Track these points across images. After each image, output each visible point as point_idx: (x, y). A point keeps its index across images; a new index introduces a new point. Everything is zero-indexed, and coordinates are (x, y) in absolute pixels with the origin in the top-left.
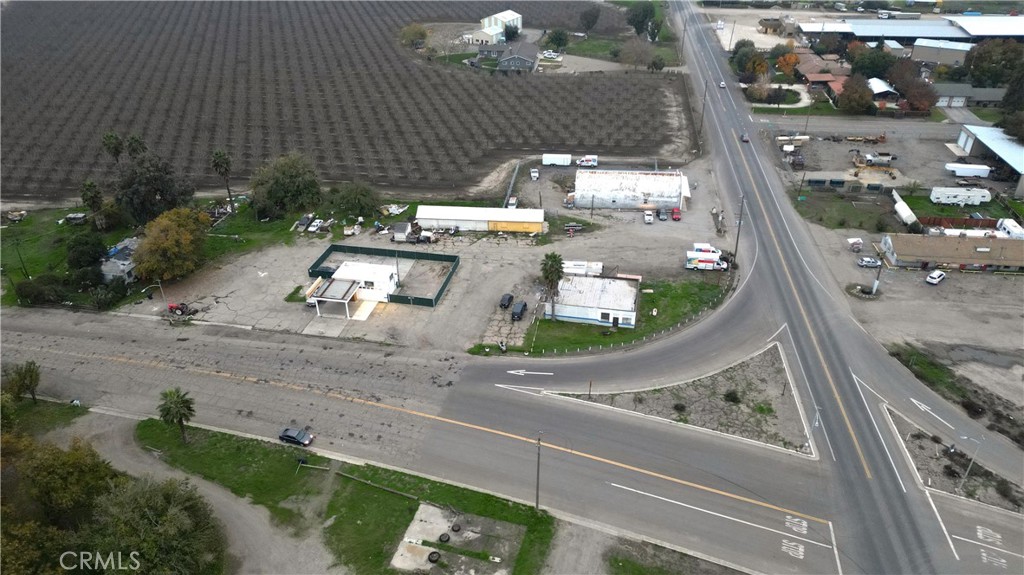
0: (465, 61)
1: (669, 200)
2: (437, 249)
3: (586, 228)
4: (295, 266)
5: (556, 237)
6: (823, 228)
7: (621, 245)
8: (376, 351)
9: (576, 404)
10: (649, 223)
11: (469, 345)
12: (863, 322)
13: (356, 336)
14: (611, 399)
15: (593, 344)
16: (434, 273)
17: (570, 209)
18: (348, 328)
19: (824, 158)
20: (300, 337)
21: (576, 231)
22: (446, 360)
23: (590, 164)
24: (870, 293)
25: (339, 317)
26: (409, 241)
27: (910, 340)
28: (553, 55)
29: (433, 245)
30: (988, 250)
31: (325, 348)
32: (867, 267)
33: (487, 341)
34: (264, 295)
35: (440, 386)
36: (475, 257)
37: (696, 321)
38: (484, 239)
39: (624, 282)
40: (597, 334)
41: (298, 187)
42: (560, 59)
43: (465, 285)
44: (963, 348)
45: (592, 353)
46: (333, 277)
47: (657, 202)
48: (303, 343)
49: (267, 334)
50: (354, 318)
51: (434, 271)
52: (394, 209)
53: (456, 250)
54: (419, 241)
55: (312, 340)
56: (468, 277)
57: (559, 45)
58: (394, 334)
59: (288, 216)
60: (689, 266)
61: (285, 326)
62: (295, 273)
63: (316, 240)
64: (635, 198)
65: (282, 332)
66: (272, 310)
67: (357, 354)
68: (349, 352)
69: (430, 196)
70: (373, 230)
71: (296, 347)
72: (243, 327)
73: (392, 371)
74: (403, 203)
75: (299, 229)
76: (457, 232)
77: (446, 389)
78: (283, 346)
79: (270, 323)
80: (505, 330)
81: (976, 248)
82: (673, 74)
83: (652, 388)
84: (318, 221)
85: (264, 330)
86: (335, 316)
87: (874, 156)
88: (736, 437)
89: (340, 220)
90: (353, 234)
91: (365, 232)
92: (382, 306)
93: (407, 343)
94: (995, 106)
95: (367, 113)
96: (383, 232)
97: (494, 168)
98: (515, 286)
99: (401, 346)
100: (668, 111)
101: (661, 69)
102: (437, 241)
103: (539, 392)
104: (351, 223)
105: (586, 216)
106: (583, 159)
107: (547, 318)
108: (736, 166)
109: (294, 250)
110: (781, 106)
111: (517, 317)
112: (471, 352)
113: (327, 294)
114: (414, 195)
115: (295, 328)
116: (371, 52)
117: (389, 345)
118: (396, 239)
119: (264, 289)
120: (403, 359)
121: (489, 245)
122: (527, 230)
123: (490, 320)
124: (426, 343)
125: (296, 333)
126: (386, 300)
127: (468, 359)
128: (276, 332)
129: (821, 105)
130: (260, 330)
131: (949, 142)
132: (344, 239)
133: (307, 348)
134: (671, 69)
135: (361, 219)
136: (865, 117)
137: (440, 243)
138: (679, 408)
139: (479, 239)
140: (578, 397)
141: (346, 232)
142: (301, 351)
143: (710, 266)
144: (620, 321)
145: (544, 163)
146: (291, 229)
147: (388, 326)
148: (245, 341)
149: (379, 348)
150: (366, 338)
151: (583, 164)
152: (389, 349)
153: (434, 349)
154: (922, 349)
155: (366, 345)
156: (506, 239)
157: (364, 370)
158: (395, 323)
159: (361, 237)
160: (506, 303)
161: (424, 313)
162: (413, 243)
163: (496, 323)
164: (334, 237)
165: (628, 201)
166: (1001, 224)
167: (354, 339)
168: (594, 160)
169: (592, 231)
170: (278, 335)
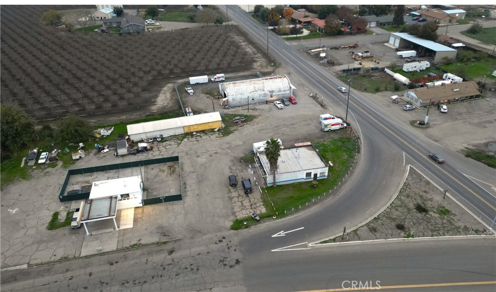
0: (96, 30)
1: (285, 92)
2: (155, 155)
3: (248, 119)
4: (42, 196)
5: (232, 129)
6: (370, 94)
7: (276, 125)
8: (158, 252)
9: (338, 247)
10: (281, 109)
11: (229, 224)
12: (437, 141)
13: (132, 244)
14: (355, 235)
15: (312, 196)
16: (165, 173)
17: (228, 108)
18: (121, 238)
19: (338, 58)
20: (80, 260)
21: (242, 122)
22: (220, 241)
23: (220, 79)
24: (424, 124)
25: (108, 230)
26: (130, 154)
27: (465, 145)
28: (153, 22)
29: (151, 152)
30: (458, 90)
31: (112, 264)
32: (409, 110)
33: (241, 215)
34: (24, 231)
35: (231, 267)
36: (187, 154)
37: (357, 163)
38: (186, 140)
39: (303, 148)
40: (309, 188)
41: (17, 130)
42: (158, 24)
43: (194, 176)
44: (491, 144)
45: (315, 203)
46: (91, 197)
47: (278, 95)
48: (87, 265)
49: (46, 267)
50: (122, 228)
51: (163, 171)
52: (104, 132)
53: (170, 152)
54: (139, 151)
55: (95, 260)
56: (192, 169)
57: (154, 16)
58: (163, 232)
59: (15, 154)
60: (326, 129)
61: (60, 254)
62: (45, 202)
63: (49, 169)
64: (265, 95)
65: (60, 261)
66: (40, 242)
67: (144, 260)
68: (137, 261)
69: (125, 117)
70: (94, 151)
71: (82, 271)
72: (18, 267)
73: (183, 266)
74: (108, 126)
75: (30, 164)
76: (163, 139)
77: (237, 267)
78: (69, 274)
79: (44, 255)
80: (246, 203)
81: (453, 90)
82: (228, 25)
83: (372, 218)
84: (45, 153)
85: (42, 264)
86: (104, 231)
87: (363, 53)
88: (447, 237)
89: (63, 149)
90: (80, 158)
91: (89, 154)
92: (140, 210)
93: (180, 237)
94: (389, 24)
95: (43, 69)
96: (105, 151)
97: (159, 91)
98: (230, 168)
99: (176, 241)
100: (241, 45)
101: (222, 24)
102: (151, 149)
103: (306, 246)
104: (75, 149)
105: (241, 111)
106: (215, 77)
107: (269, 186)
108: (301, 69)
109: (33, 182)
110: (298, 36)
111: (248, 191)
112: (234, 228)
113: (92, 214)
114: (111, 119)
115: (71, 253)
116: (25, 31)
117: (165, 243)
118: (119, 154)
119: (22, 225)
120: (186, 252)
121: (191, 143)
122: (211, 128)
123: (231, 198)
124: (195, 232)
125: (75, 258)
126: (141, 205)
127: (237, 235)
128: (54, 262)
129: (315, 33)
130: (37, 265)
131: (384, 43)
132: (74, 163)
133: (94, 270)
134: (227, 23)
135: (81, 145)
136: (338, 36)
137: (154, 149)
138: (400, 227)
139: (182, 140)
140: (334, 240)
141: (74, 158)
142: (90, 274)
143: (337, 127)
144: (318, 176)
145: (191, 83)
146: (22, 165)
147: (155, 226)
148: (27, 282)
149: (159, 248)
150: (143, 242)
151: (217, 80)
152: (169, 247)
153: (204, 234)
154: (475, 149)
155: (145, 250)
156: (201, 137)
157: (160, 273)
158: (160, 221)
159: (87, 158)
160: (233, 183)
161: (176, 206)
162: (134, 154)
163: (236, 199)
164: (65, 163)
165: (261, 98)
166: (446, 77)
167: (133, 246)
168: (223, 77)
169: (252, 120)
170: (58, 265)
